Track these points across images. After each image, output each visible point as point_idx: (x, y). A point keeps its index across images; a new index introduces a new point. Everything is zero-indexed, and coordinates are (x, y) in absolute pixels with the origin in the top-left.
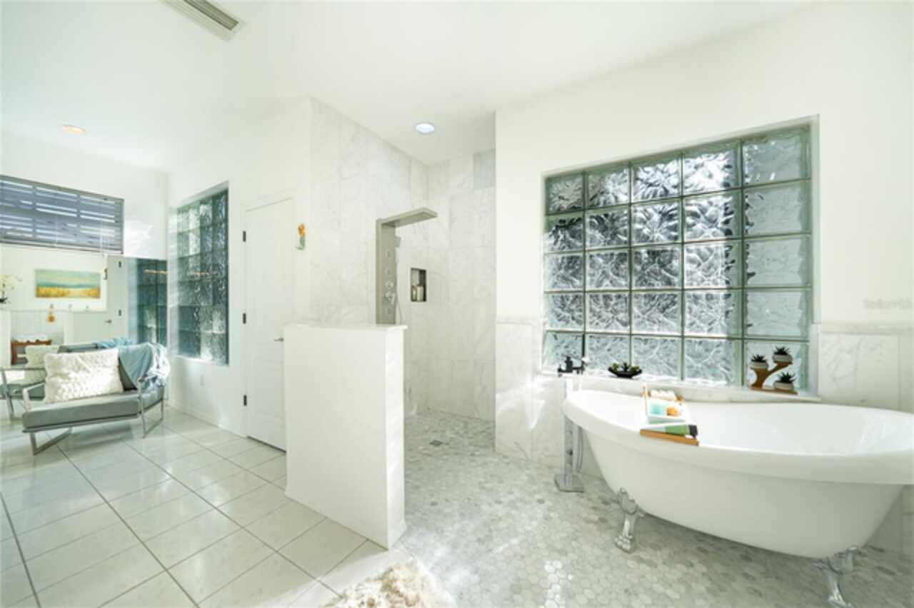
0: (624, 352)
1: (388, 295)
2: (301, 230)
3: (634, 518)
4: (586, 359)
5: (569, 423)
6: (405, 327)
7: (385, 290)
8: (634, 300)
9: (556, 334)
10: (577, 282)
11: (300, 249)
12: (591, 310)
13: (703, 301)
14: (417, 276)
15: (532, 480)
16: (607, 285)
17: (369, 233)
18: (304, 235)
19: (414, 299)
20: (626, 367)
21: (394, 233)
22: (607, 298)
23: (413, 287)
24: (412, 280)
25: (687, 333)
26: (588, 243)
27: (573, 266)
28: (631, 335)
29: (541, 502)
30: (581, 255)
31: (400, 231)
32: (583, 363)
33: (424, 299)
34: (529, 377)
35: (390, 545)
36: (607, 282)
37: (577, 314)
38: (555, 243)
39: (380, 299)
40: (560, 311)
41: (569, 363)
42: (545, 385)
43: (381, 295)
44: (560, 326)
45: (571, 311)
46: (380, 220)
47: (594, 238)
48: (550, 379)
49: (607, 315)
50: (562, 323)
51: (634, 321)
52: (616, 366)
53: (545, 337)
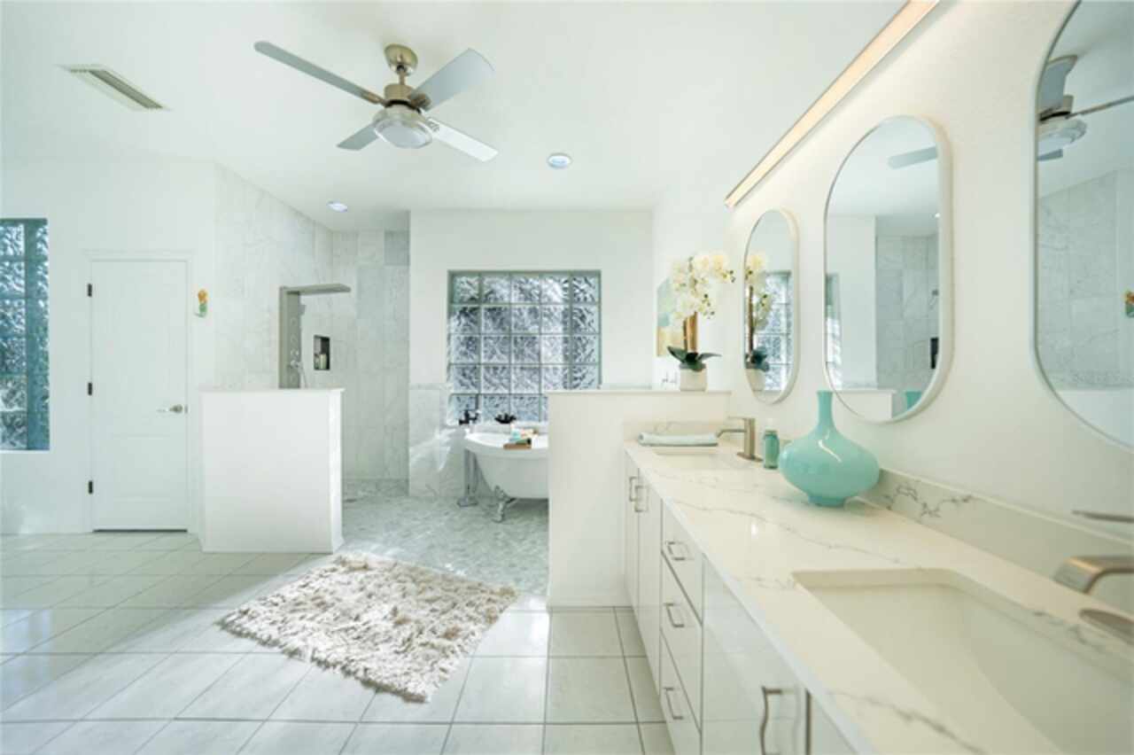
0: (506, 406)
1: (293, 363)
2: (202, 296)
3: (504, 502)
4: (479, 411)
5: (468, 453)
6: (342, 390)
7: (290, 359)
8: (513, 370)
9: (458, 397)
10: (475, 357)
11: (201, 316)
12: (485, 377)
13: (551, 372)
14: (319, 343)
15: (440, 505)
16: (495, 360)
17: (272, 300)
18: (205, 302)
19: (317, 368)
20: (506, 416)
21: (299, 301)
22: (495, 369)
23: (316, 355)
24: (315, 349)
25: (543, 391)
26: (483, 328)
27: (471, 343)
28: (510, 394)
29: (447, 514)
30: (478, 336)
31: (304, 299)
32: (477, 414)
33: (328, 367)
34: (437, 431)
35: (334, 551)
36: (495, 357)
37: (474, 380)
38: (459, 325)
39: (285, 367)
40: (461, 378)
41: (467, 415)
42: (450, 436)
43: (285, 363)
44: (462, 390)
45: (470, 378)
46: (285, 288)
47: (486, 326)
48: (454, 430)
49: (496, 381)
50: (464, 387)
51: (513, 385)
52: (500, 416)
53: (450, 400)
